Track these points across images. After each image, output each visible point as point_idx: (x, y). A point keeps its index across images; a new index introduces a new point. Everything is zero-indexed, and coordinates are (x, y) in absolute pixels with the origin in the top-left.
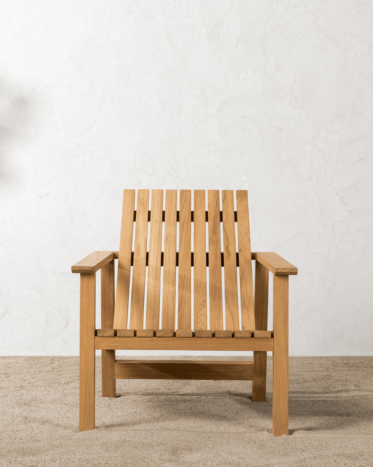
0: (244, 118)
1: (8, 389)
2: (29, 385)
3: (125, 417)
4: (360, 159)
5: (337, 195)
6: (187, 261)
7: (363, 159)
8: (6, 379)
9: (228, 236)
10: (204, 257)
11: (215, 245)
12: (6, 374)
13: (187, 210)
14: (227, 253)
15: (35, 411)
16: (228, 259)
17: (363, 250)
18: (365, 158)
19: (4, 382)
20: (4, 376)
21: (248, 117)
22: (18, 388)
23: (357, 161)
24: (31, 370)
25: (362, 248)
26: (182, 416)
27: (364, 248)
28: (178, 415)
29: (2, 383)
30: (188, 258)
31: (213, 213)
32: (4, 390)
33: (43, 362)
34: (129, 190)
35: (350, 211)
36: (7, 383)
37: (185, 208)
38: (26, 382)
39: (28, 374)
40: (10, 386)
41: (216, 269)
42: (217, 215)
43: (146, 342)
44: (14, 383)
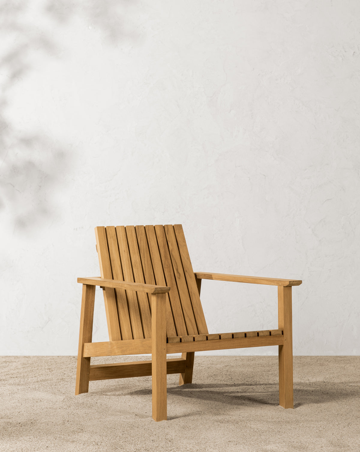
0: (236, 167)
1: (51, 381)
2: (68, 378)
3: (145, 403)
4: (328, 200)
5: (309, 228)
6: (153, 282)
7: (330, 199)
8: (50, 373)
9: (176, 261)
10: (163, 278)
11: (169, 268)
12: (49, 369)
13: (144, 241)
14: (178, 274)
15: (74, 398)
16: (179, 278)
17: (330, 271)
18: (332, 199)
19: (49, 375)
20: (48, 371)
21: (239, 166)
22: (59, 380)
23: (325, 201)
24: (70, 366)
25: (329, 270)
26: (189, 402)
27: (330, 270)
28: (186, 401)
29: (47, 376)
30: (152, 279)
31: (162, 243)
32: (49, 382)
33: (99, 360)
34: (101, 227)
35: (320, 240)
36: (51, 376)
37: (142, 240)
38: (65, 375)
39: (67, 369)
40: (53, 379)
41: (173, 287)
42: (166, 244)
43: (201, 345)
44: (56, 376)
